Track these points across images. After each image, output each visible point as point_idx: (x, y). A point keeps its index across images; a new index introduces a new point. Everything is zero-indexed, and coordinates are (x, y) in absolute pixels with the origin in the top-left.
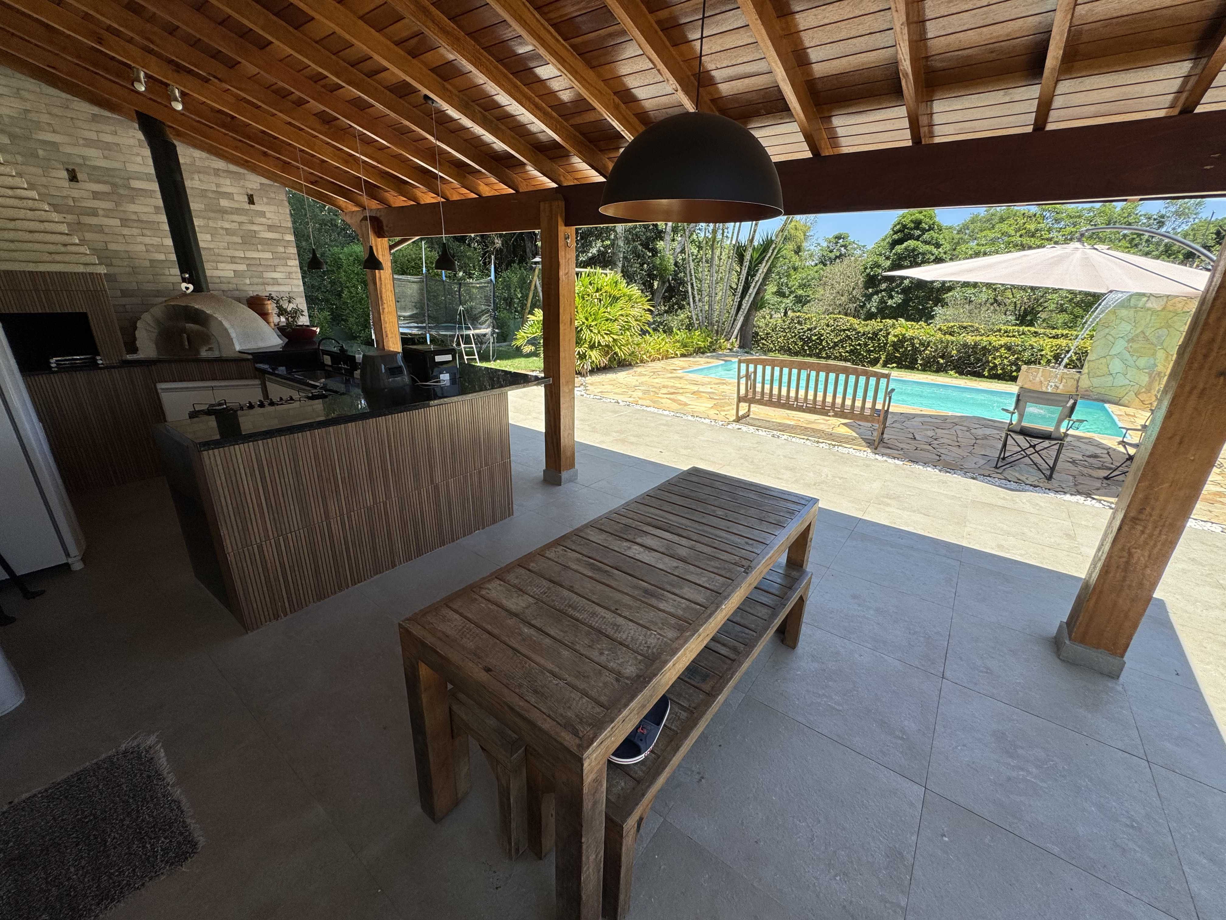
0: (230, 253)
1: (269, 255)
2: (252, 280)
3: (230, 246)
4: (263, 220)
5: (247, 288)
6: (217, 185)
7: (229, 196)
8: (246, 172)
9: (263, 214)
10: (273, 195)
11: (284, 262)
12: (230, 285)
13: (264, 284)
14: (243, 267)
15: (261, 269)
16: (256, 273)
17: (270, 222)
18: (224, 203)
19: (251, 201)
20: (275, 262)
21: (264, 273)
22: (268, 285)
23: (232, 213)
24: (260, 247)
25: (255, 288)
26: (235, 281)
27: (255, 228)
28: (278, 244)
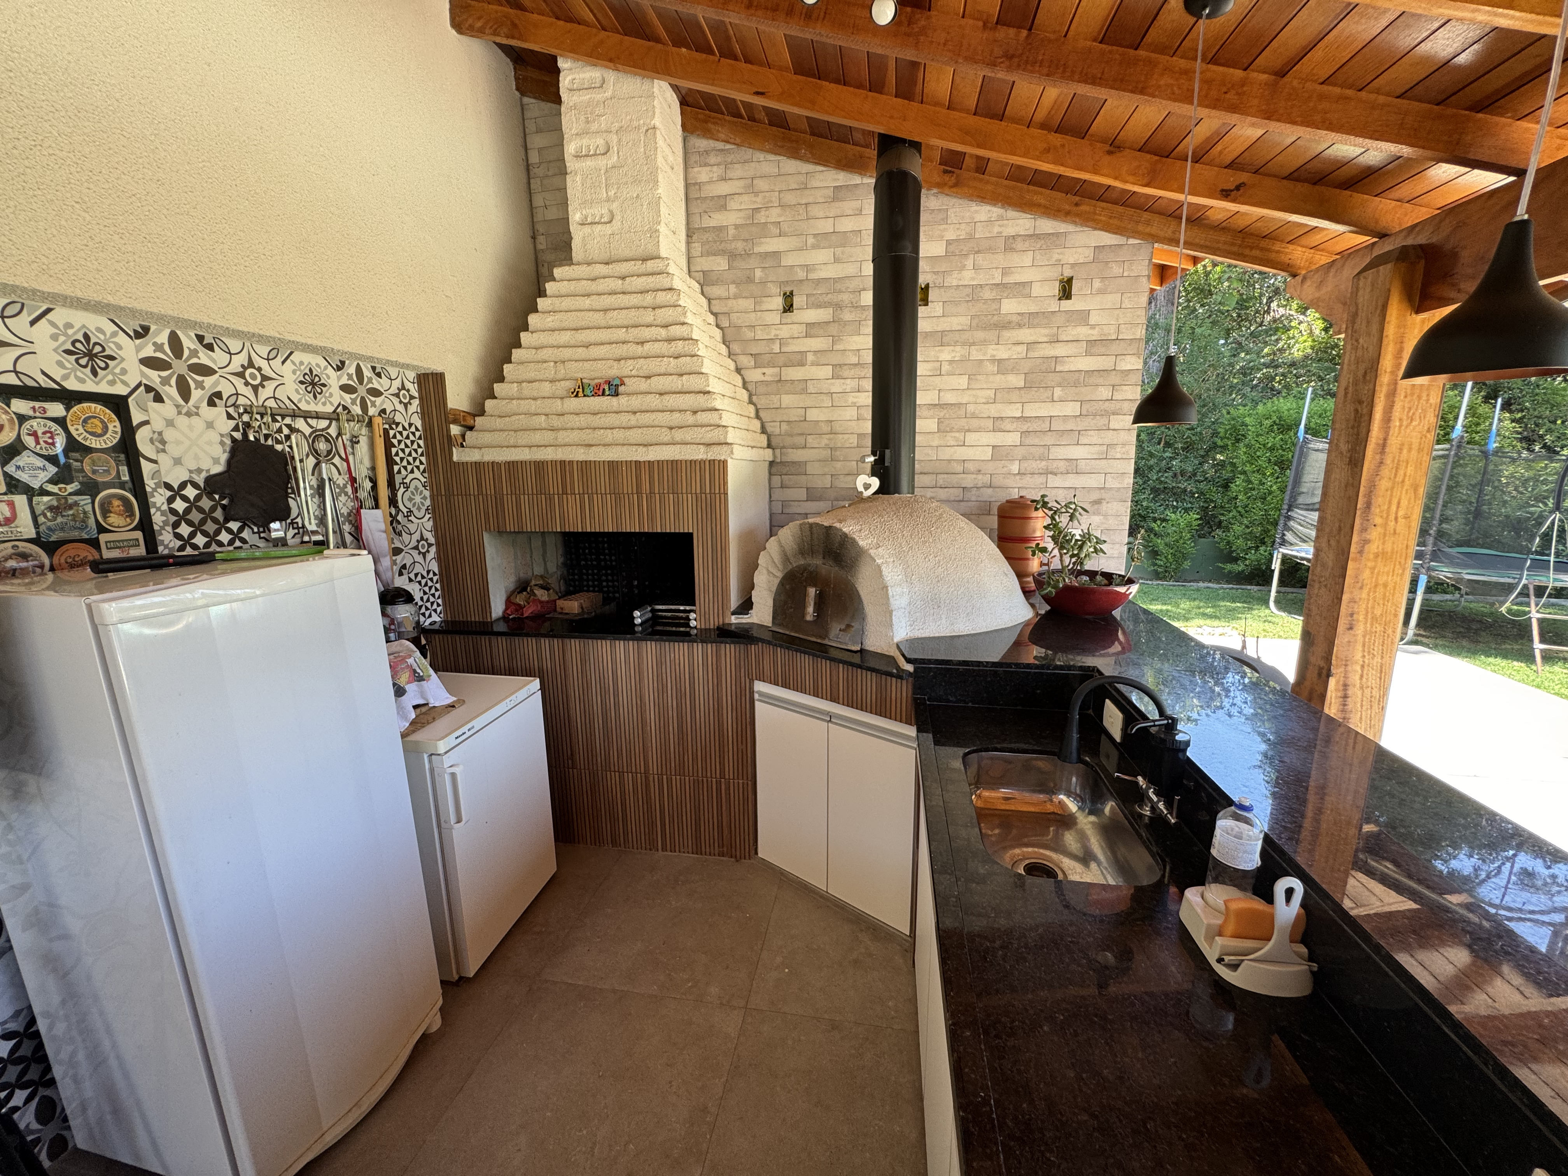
0: (994, 410)
1: (1072, 409)
2: (1025, 464)
3: (999, 395)
4: (1083, 332)
5: (1010, 482)
6: (1005, 272)
7: (1021, 289)
8: (1071, 228)
9: (1083, 317)
10: (1116, 270)
11: (1104, 421)
12: (980, 477)
13: (1048, 472)
14: (1013, 438)
15: (1049, 440)
16: (1033, 450)
17: (1095, 334)
18: (1010, 306)
19: (1066, 291)
20: (1081, 425)
21: (1053, 449)
22: (1056, 474)
23: (1020, 326)
24: (1058, 392)
25: (1028, 481)
26: (990, 468)
27: (1059, 350)
28: (1101, 381)
